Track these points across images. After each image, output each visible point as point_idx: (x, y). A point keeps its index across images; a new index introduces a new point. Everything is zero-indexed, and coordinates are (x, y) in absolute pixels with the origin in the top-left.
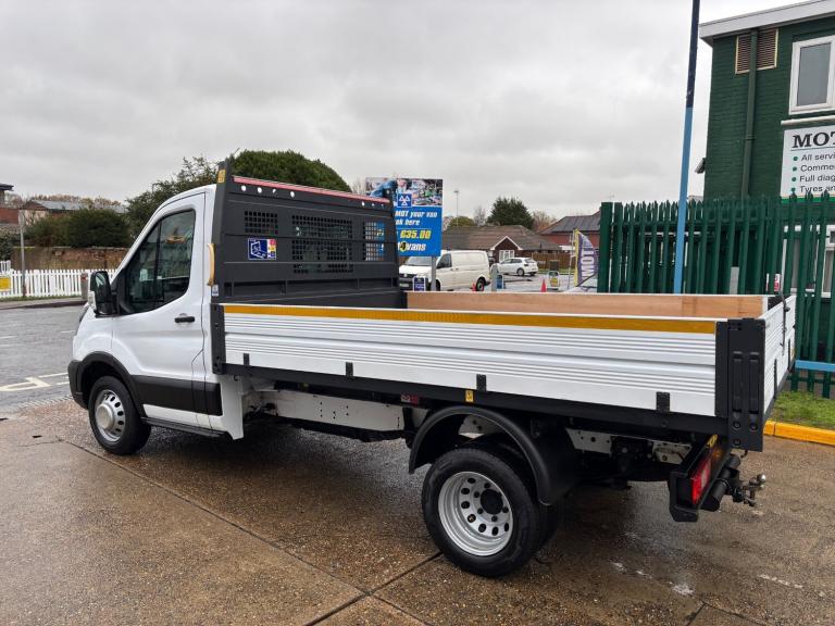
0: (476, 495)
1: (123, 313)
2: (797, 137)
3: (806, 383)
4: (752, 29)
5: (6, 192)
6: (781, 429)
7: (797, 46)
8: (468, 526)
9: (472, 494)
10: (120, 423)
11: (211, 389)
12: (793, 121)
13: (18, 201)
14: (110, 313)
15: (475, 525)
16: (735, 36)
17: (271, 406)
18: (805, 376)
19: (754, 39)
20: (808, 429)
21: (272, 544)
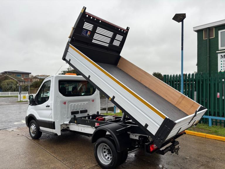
0: (107, 150)
1: (36, 105)
2: (222, 56)
3: (219, 123)
4: (207, 28)
5: (30, 74)
6: (208, 136)
7: (220, 32)
8: (105, 157)
9: (106, 149)
10: (35, 131)
11: (52, 123)
12: (220, 51)
13: (33, 76)
14: (33, 105)
15: (107, 157)
16: (203, 30)
17: (68, 128)
18: (219, 121)
19: (208, 31)
20: (214, 136)
21: (60, 161)
